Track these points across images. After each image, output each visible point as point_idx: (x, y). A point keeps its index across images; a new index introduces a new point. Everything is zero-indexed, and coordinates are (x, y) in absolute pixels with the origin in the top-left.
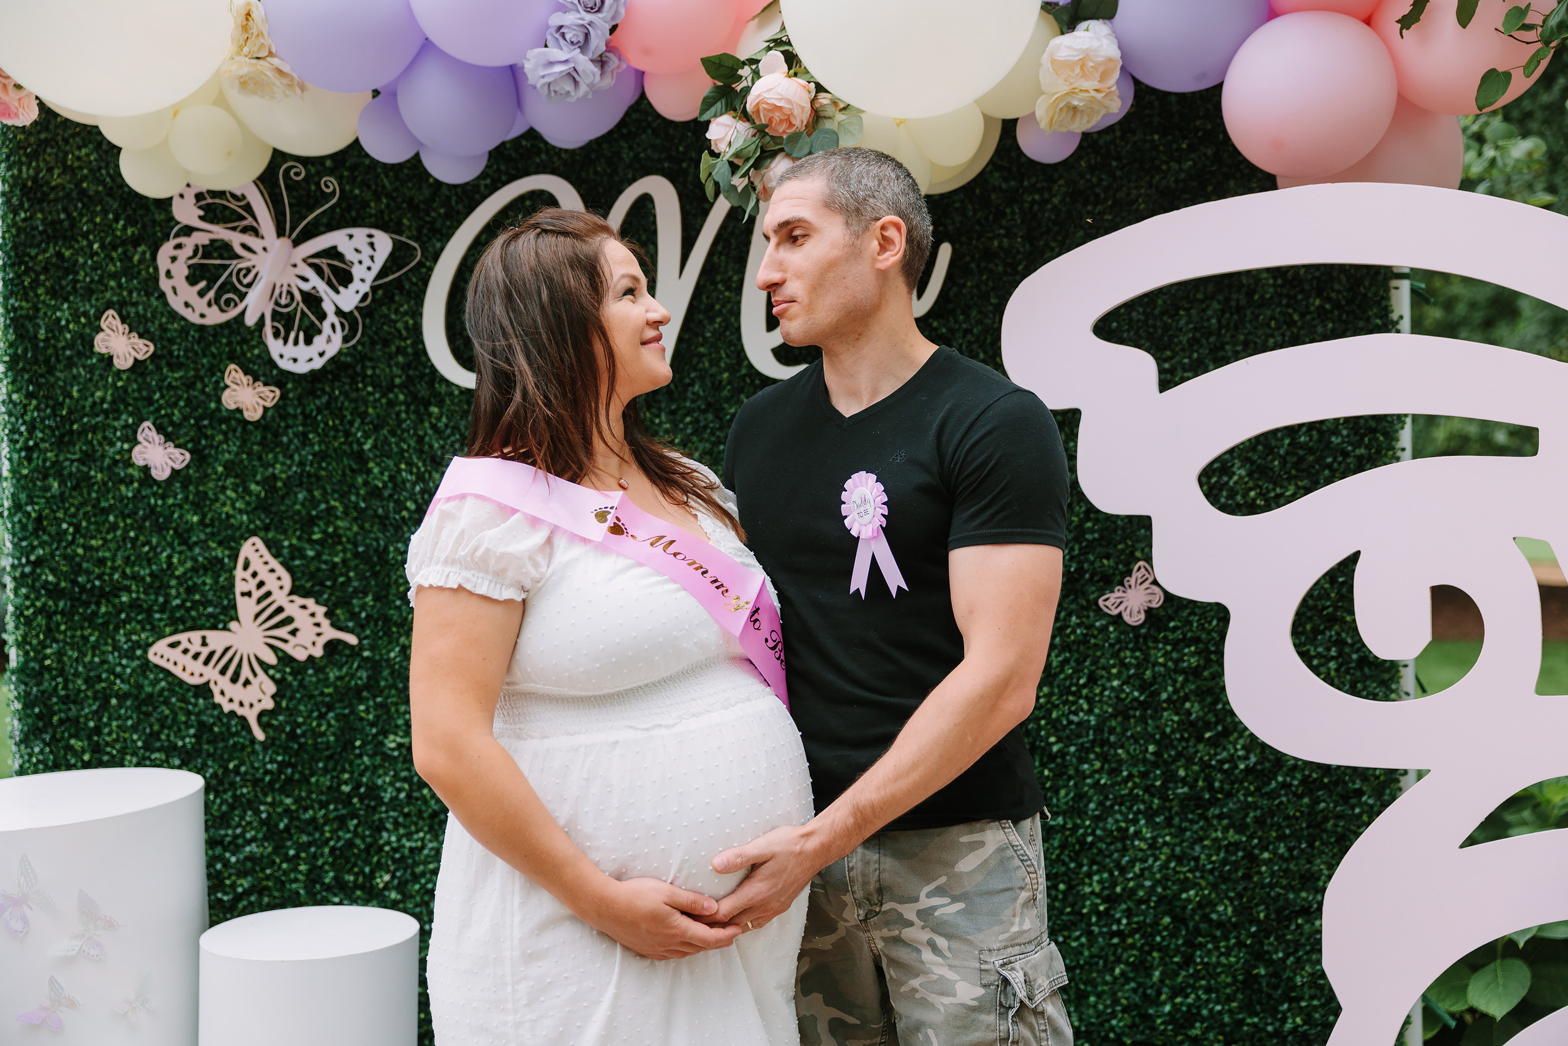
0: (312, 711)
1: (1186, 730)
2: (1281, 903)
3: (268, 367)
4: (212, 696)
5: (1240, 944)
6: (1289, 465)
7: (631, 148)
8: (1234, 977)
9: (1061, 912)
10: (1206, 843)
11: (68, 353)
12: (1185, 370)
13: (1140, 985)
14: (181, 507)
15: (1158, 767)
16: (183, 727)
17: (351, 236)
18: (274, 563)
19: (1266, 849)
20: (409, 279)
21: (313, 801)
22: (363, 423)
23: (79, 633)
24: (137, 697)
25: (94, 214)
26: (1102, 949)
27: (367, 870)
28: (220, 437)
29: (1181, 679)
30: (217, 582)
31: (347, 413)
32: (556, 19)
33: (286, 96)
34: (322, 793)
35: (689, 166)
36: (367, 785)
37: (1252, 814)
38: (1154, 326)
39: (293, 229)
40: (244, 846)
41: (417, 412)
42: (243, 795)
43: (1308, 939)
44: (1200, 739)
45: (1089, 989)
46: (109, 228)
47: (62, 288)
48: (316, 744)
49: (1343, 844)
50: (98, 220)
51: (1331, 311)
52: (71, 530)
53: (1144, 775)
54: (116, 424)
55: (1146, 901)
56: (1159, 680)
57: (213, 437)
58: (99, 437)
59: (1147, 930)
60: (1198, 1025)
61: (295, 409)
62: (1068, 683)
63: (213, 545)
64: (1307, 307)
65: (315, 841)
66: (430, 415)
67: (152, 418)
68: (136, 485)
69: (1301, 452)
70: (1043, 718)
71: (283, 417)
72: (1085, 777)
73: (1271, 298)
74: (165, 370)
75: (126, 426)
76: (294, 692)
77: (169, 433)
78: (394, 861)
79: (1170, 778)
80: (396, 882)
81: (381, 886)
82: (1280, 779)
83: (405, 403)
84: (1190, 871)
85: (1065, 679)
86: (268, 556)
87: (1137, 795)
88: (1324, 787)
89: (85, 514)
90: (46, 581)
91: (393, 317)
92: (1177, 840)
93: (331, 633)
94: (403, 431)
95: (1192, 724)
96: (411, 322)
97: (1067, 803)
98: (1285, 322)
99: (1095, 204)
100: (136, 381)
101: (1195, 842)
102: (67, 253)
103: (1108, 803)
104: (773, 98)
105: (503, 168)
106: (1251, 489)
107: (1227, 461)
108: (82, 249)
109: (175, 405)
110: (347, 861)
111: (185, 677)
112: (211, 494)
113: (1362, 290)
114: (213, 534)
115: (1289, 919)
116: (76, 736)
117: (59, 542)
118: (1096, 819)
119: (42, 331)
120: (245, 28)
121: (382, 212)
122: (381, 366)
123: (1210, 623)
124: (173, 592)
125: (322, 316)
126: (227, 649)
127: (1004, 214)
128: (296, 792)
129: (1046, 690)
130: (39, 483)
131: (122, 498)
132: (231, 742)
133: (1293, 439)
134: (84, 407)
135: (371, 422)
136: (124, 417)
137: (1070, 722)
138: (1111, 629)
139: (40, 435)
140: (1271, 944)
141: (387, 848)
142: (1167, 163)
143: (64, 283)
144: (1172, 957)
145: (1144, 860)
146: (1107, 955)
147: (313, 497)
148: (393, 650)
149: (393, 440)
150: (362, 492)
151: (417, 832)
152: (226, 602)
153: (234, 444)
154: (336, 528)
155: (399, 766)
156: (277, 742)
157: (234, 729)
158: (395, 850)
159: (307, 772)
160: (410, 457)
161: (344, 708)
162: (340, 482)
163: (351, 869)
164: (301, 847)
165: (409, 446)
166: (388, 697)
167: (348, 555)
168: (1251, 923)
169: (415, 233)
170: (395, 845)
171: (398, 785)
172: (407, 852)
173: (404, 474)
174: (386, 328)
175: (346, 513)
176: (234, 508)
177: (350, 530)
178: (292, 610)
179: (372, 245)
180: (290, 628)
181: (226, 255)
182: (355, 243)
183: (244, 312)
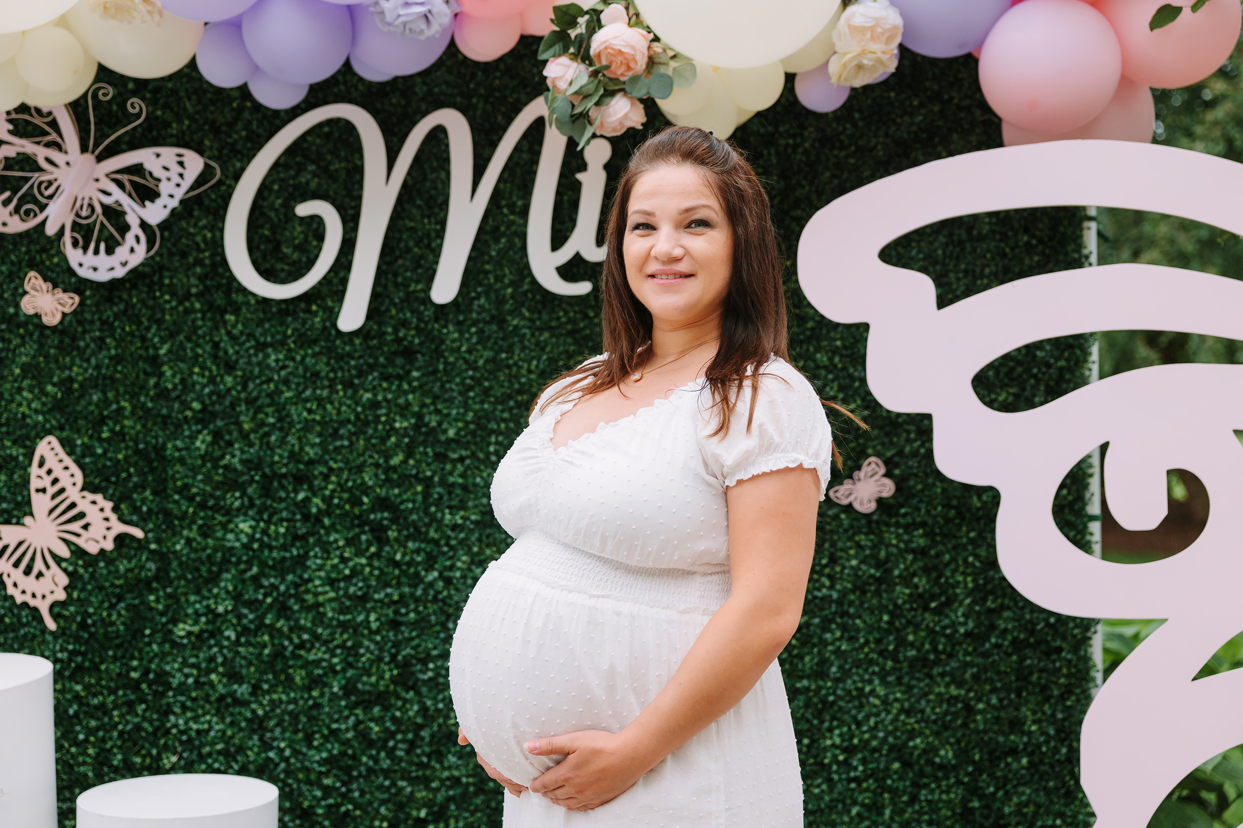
0: (102, 602)
1: (915, 601)
2: (993, 745)
3: (67, 275)
4: (5, 587)
6: (1002, 375)
7: (425, 83)
8: (953, 810)
10: (932, 697)
13: (873, 823)
15: (891, 634)
17: (158, 155)
18: (68, 461)
19: (979, 700)
20: (208, 196)
21: (102, 687)
22: (158, 329)
26: (841, 794)
27: (154, 752)
29: (910, 557)
31: (144, 320)
33: (146, 21)
34: (111, 679)
36: (155, 672)
37: (969, 671)
39: (96, 145)
41: (212, 319)
43: (1015, 775)
44: (926, 608)
48: (106, 634)
51: (1036, 246)
53: (878, 641)
55: (879, 750)
56: (893, 558)
57: (10, 341)
59: (879, 775)
61: (93, 314)
63: (9, 444)
64: (1016, 242)
65: (104, 725)
66: (225, 323)
69: (1010, 363)
71: (80, 323)
72: (827, 645)
73: (987, 234)
76: (85, 584)
78: (181, 743)
79: (901, 642)
80: (182, 763)
81: (168, 766)
82: (993, 640)
83: (201, 311)
84: (917, 722)
86: (62, 454)
87: (873, 659)
88: (1029, 645)
91: (192, 230)
92: (906, 697)
93: (119, 527)
94: (199, 337)
95: (920, 596)
96: (209, 235)
97: (811, 668)
98: (998, 255)
101: (921, 697)
103: (847, 667)
104: (620, 46)
110: (135, 745)
112: (7, 396)
113: (1062, 230)
114: (8, 433)
115: (999, 759)
118: (837, 681)
121: (183, 133)
122: (179, 276)
123: (935, 509)
125: (124, 228)
126: (21, 543)
128: (87, 679)
132: (22, 632)
135: (167, 329)
138: (844, 516)
140: (984, 781)
141: (174, 731)
142: (901, 117)
144: (900, 797)
145: (877, 715)
146: (845, 798)
147: (106, 398)
148: (178, 542)
149: (189, 345)
150: (152, 393)
151: (204, 715)
152: (19, 498)
153: (31, 347)
154: (123, 427)
155: (188, 653)
156: (68, 632)
157: (24, 620)
158: (182, 732)
159: (97, 660)
160: (204, 362)
161: (134, 599)
162: (133, 384)
163: (139, 751)
164: (90, 732)
165: (204, 351)
166: (177, 588)
167: (130, 452)
168: (968, 764)
169: (216, 153)
170: (182, 728)
171: (186, 670)
172: (193, 734)
173: (195, 377)
174: (184, 240)
175: (133, 413)
176: (30, 409)
177: (134, 428)
178: (83, 505)
179: (181, 164)
180: (82, 522)
181: (27, 168)
182: (162, 161)
183: (44, 222)
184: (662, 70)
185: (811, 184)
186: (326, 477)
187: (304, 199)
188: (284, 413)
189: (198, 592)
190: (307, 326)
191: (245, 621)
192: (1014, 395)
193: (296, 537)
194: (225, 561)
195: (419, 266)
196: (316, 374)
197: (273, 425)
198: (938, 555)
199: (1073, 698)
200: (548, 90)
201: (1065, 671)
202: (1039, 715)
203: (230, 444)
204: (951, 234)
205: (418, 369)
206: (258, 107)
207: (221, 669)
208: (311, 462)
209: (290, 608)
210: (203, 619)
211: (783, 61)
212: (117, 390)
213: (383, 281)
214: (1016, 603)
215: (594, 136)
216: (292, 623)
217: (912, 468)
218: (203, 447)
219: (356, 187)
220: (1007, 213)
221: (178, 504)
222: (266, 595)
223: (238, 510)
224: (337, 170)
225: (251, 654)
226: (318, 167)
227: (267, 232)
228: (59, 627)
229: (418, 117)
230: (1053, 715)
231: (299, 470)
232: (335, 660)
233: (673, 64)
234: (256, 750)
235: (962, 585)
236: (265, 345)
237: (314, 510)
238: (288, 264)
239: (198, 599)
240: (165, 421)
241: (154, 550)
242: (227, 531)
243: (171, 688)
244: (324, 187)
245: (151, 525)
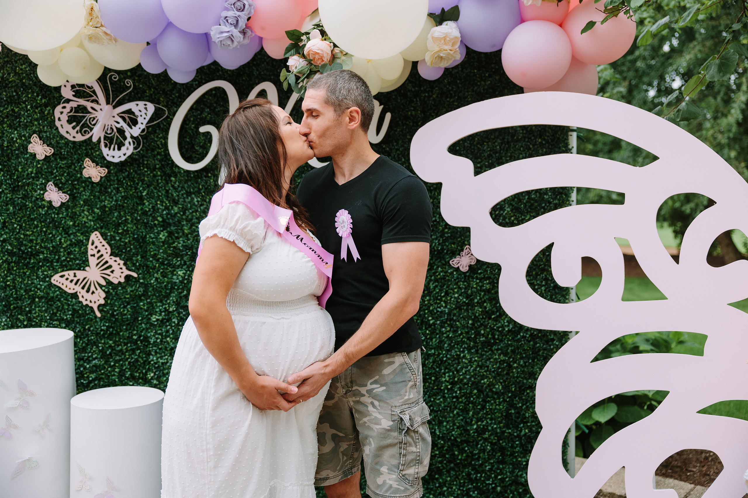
0: (121, 305)
1: (484, 314)
2: (521, 384)
3: (102, 160)
4: (78, 298)
5: (504, 401)
6: (527, 207)
7: (257, 70)
8: (502, 414)
9: (433, 389)
10: (492, 360)
11: (17, 152)
12: (486, 167)
13: (464, 417)
14: (65, 218)
15: (473, 330)
16: (66, 311)
17: (137, 105)
18: (104, 243)
19: (515, 362)
20: (163, 123)
21: (121, 342)
22: (143, 184)
23: (22, 271)
24: (47, 298)
25: (28, 93)
26: (449, 403)
27: (144, 371)
28: (82, 189)
29: (482, 294)
30: (80, 250)
31: (136, 180)
32: (224, 14)
33: (109, 44)
34: (125, 339)
36: (144, 336)
37: (510, 349)
38: (474, 149)
40: (92, 361)
41: (165, 180)
42: (92, 339)
43: (531, 399)
44: (490, 318)
45: (444, 419)
46: (34, 100)
47: (15, 124)
48: (122, 319)
49: (546, 360)
50: (30, 96)
51: (545, 144)
52: (18, 227)
53: (467, 333)
54: (37, 183)
55: (467, 384)
56: (474, 294)
57: (79, 189)
58: (30, 188)
59: (468, 396)
60: (487, 433)
61: (114, 177)
62: (437, 295)
63: (79, 235)
64: (536, 142)
65: (122, 359)
66: (171, 181)
67: (52, 181)
68: (46, 209)
69: (532, 202)
70: (427, 309)
71: (108, 181)
72: (443, 334)
73: (521, 138)
74: (58, 160)
75: (42, 184)
76: (113, 297)
77: (60, 187)
78: (155, 368)
79: (478, 334)
80: (156, 376)
81: (150, 378)
82: (522, 334)
83: (160, 176)
84: (485, 371)
85: (436, 294)
86: (102, 240)
87: (464, 341)
88: (538, 337)
89: (24, 220)
90: (8, 249)
91: (156, 139)
92: (480, 359)
93: (127, 272)
94: (160, 187)
95: (487, 312)
96: (163, 141)
97: (436, 344)
98: (527, 148)
99: (451, 98)
100: (46, 165)
101: (487, 360)
102: (16, 110)
103: (452, 344)
104: (315, 49)
105: (203, 77)
106: (512, 216)
107: (502, 205)
108: (23, 108)
109: (63, 175)
110: (136, 368)
111: (67, 290)
112: (78, 213)
113: (558, 136)
114: (79, 230)
115: (524, 390)
116: (21, 314)
117: (13, 232)
118: (448, 351)
119: (6, 143)
120: (91, 14)
121: (151, 95)
122: (151, 160)
123: (495, 271)
124: (62, 254)
125: (125, 138)
126: (85, 278)
127: (413, 101)
128: (114, 339)
129: (428, 298)
130: (4, 207)
131: (40, 214)
132: (87, 317)
133: (529, 196)
134: (24, 175)
135: (146, 184)
136: (41, 180)
137: (438, 311)
138: (455, 273)
139: (5, 187)
140: (517, 401)
141: (152, 362)
142: (480, 82)
143: (15, 122)
144: (477, 406)
145: (467, 367)
146: (451, 406)
147: (121, 215)
148: (152, 279)
149: (155, 191)
150: (140, 213)
151: (165, 356)
152: (84, 259)
153: (88, 192)
154: (127, 228)
155: (157, 328)
156: (106, 318)
157: (88, 312)
158: (156, 363)
159: (119, 330)
160: (163, 199)
161: (134, 304)
162: (132, 208)
163: (137, 371)
165: (162, 194)
166: (152, 300)
167: (131, 239)
168: (509, 392)
169: (165, 104)
170: (155, 361)
171: (157, 336)
172: (160, 364)
173: (159, 206)
174: (153, 144)
175: (132, 221)
176: (88, 219)
177: (132, 228)
178: (111, 262)
179: (146, 109)
180: (111, 270)
181: (85, 112)
182: (139, 107)
183: (92, 136)
184: (338, 61)
187: (204, 124)
189: (161, 301)
191: (181, 315)
194: (172, 288)
203: (178, 238)
207: (171, 336)
210: (163, 314)
212: (125, 211)
218: (164, 238)
221: (152, 263)
223: (179, 266)
224: (219, 111)
226: (210, 110)
227: (188, 140)
228: (102, 316)
229: (253, 87)
233: (345, 58)
236: (190, 193)
238: (198, 154)
239: (161, 304)
240: (146, 225)
241: (142, 283)
242: (173, 275)
243: (150, 344)
244: (213, 119)
245: (141, 272)
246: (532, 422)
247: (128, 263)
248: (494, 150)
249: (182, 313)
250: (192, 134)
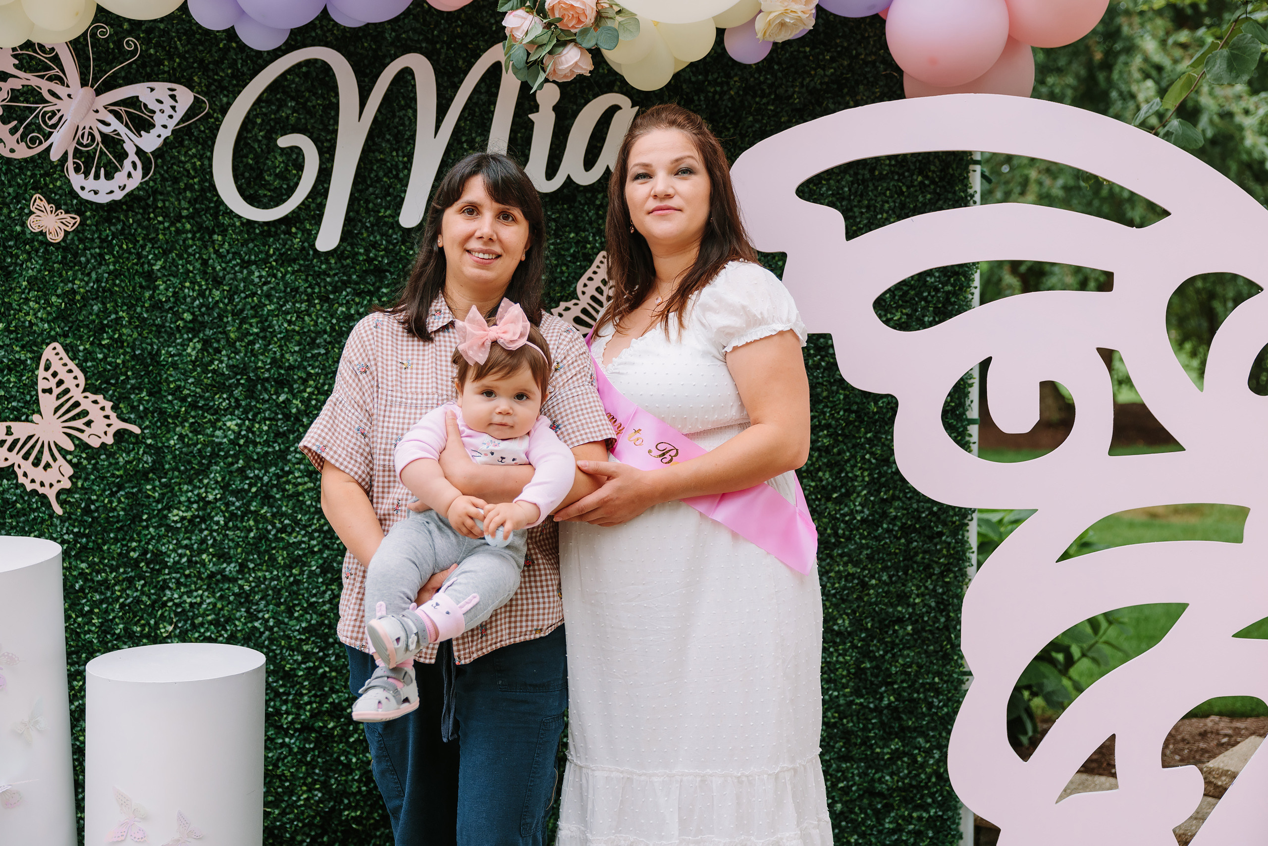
0: (104, 490)
1: (819, 493)
2: (883, 615)
4: (16, 477)
6: (897, 298)
8: (848, 671)
10: (832, 574)
17: (152, 90)
18: (72, 365)
19: (873, 577)
20: (197, 127)
21: (106, 565)
22: (153, 247)
27: (152, 622)
28: (24, 256)
30: (20, 381)
31: (139, 239)
34: (113, 559)
35: (442, 47)
36: (152, 552)
37: (864, 553)
39: (95, 80)
41: (201, 239)
43: (901, 640)
44: (829, 499)
48: (107, 519)
51: (929, 186)
57: (17, 256)
61: (93, 234)
63: (18, 349)
64: (912, 182)
65: (107, 598)
66: (213, 242)
69: (905, 288)
71: (81, 241)
73: (887, 174)
76: (88, 474)
78: (176, 614)
80: (178, 633)
81: (165, 634)
82: (885, 526)
83: (191, 231)
86: (66, 359)
88: (915, 530)
91: (183, 158)
93: (119, 425)
94: (189, 255)
95: (824, 487)
96: (198, 163)
98: (896, 192)
99: (762, 97)
110: (135, 617)
112: (15, 306)
113: (951, 171)
114: (17, 339)
115: (888, 626)
121: (174, 69)
122: (172, 200)
123: (838, 413)
125: (122, 155)
126: (30, 437)
128: (91, 558)
132: (32, 516)
135: (161, 247)
140: (875, 645)
141: (170, 604)
142: (815, 69)
147: (106, 309)
148: (172, 438)
149: (180, 262)
150: (147, 304)
151: (196, 590)
152: (28, 398)
153: (37, 262)
154: (120, 335)
155: (182, 535)
156: (73, 517)
157: (35, 505)
158: (177, 605)
159: (100, 541)
160: (194, 277)
161: (133, 488)
162: (130, 296)
163: (139, 621)
164: (95, 604)
165: (194, 268)
166: (172, 478)
167: (127, 357)
168: (861, 631)
169: (204, 89)
170: (176, 601)
171: (180, 551)
172: (187, 607)
173: (186, 291)
174: (175, 167)
175: (130, 323)
176: (36, 318)
177: (131, 336)
178: (86, 405)
179: (173, 97)
180: (85, 420)
181: (34, 99)
182: (156, 94)
183: (48, 149)
184: (610, 24)
185: (735, 127)
186: (305, 381)
187: (285, 132)
188: (266, 324)
189: (190, 482)
190: (287, 247)
191: (232, 508)
192: (907, 314)
193: (278, 435)
194: (214, 455)
195: (389, 194)
196: (296, 290)
197: (257, 334)
198: (839, 453)
199: (951, 575)
200: (505, 38)
201: (945, 552)
202: (923, 589)
203: (218, 351)
204: (856, 174)
205: (387, 286)
206: (243, 47)
207: (211, 550)
208: (291, 368)
209: (274, 497)
210: (195, 506)
211: (715, 18)
212: (116, 302)
213: (356, 207)
214: (905, 493)
215: (546, 80)
216: (275, 510)
217: (817, 378)
218: (194, 353)
219: (332, 122)
220: (905, 155)
221: (171, 404)
222: (251, 485)
223: (225, 410)
224: (314, 107)
225: (239, 537)
226: (298, 103)
227: (251, 162)
229: (388, 60)
230: (934, 590)
231: (280, 374)
232: (314, 542)
233: (619, 18)
234: (242, 620)
235: (860, 479)
236: (250, 263)
237: (294, 411)
238: (269, 190)
239: (190, 488)
240: (159, 330)
241: (150, 444)
242: (215, 428)
243: (166, 567)
244: (303, 121)
245: (147, 423)
246: (902, 682)
247: (121, 405)
248: (838, 194)
249: (233, 504)
250: (259, 150)
